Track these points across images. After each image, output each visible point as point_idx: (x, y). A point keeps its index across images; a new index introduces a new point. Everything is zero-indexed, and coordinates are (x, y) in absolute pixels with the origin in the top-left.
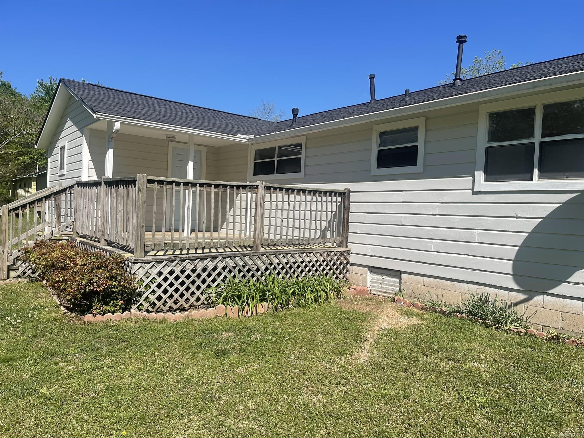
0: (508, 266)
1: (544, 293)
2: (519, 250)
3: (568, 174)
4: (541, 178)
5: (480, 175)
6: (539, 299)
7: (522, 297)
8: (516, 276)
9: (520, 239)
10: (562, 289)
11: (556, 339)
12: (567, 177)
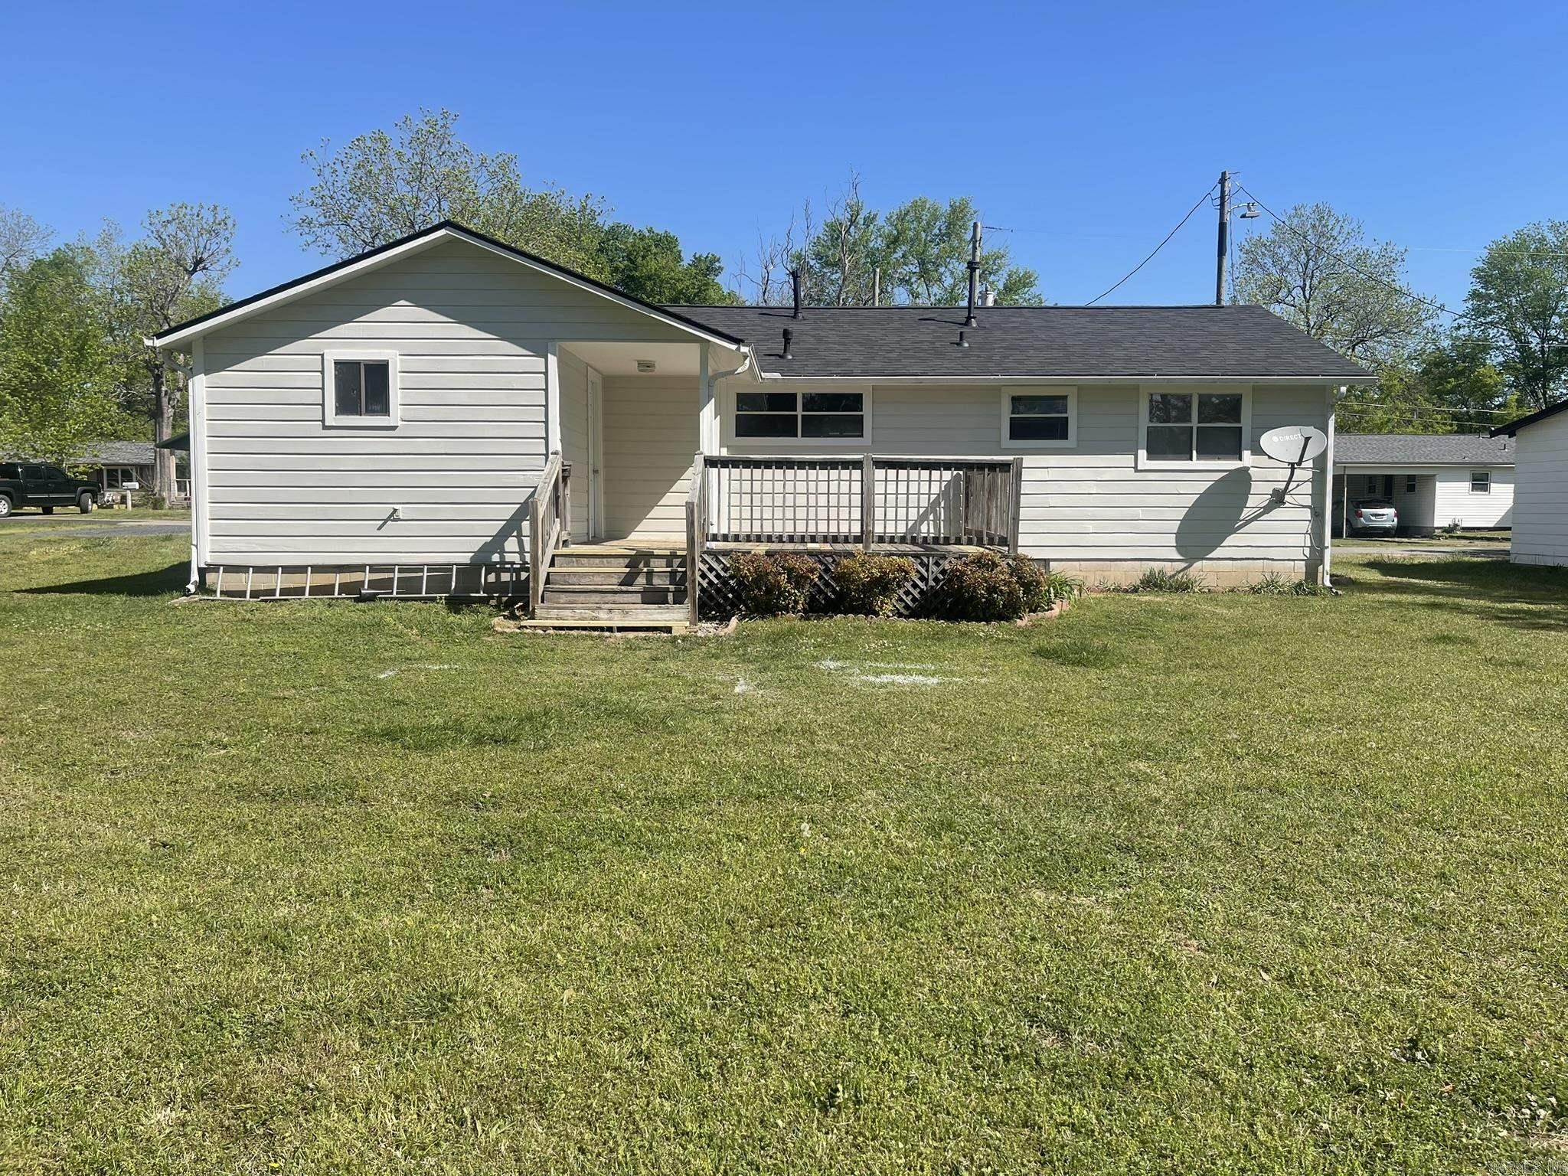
0: (1172, 540)
1: (1202, 559)
2: (1181, 524)
3: (1220, 456)
4: (1198, 459)
5: (1142, 454)
6: (1198, 564)
7: (1184, 565)
8: (1179, 547)
9: (1181, 514)
10: (1217, 553)
11: (1232, 591)
12: (1219, 459)
